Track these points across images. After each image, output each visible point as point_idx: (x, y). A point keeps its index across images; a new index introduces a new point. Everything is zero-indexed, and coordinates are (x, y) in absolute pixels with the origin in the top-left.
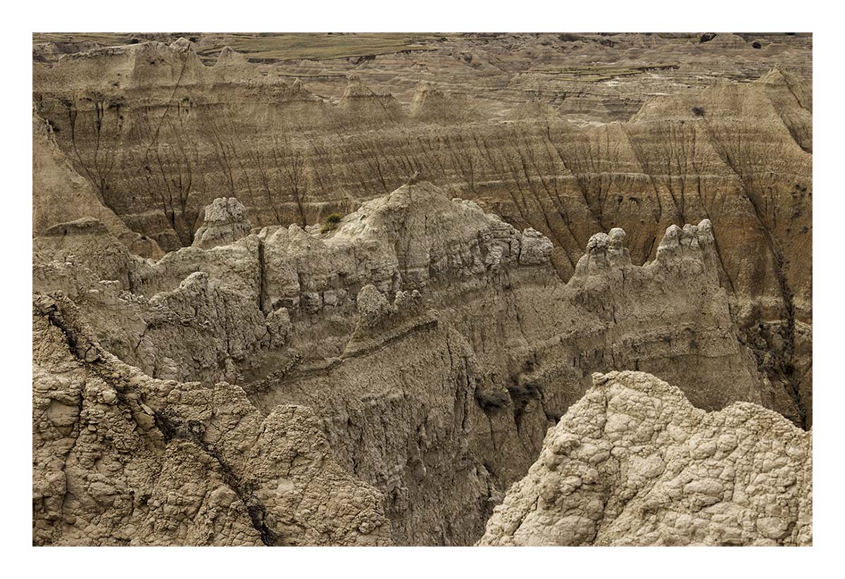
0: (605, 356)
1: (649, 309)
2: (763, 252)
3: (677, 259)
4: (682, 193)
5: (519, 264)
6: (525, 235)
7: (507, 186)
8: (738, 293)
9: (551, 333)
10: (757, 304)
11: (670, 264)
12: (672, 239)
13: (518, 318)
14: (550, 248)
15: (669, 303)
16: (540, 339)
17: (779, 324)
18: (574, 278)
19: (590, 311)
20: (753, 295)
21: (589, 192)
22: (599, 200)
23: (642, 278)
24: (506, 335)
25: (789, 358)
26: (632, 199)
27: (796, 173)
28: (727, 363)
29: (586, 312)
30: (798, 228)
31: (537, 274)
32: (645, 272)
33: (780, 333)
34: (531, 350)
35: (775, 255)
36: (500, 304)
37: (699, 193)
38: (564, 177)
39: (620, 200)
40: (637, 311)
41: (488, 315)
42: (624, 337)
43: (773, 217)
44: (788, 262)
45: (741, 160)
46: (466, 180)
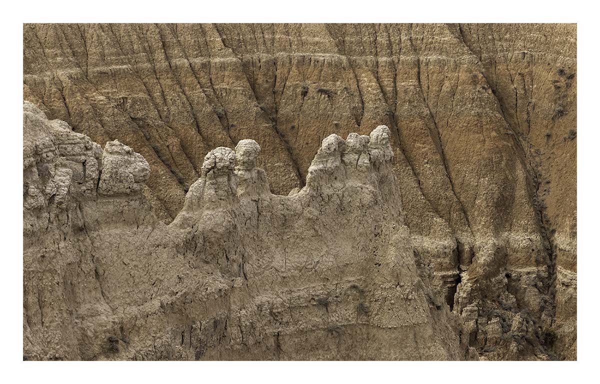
0: (229, 329)
1: (296, 258)
2: (511, 167)
3: (338, 184)
4: (395, 82)
5: (99, 193)
6: (107, 151)
7: (137, 73)
8: (475, 228)
9: (146, 296)
10: (502, 243)
11: (327, 191)
12: (330, 155)
13: (96, 272)
14: (144, 170)
15: (325, 249)
16: (129, 304)
17: (534, 272)
18: (183, 213)
19: (207, 263)
20: (497, 231)
21: (260, 81)
22: (274, 93)
23: (286, 212)
24: (78, 300)
25: (549, 321)
26: (321, 91)
27: (559, 53)
28: (411, 336)
29: (201, 264)
30: (561, 132)
31: (126, 208)
32: (289, 203)
33: (535, 286)
34: (116, 320)
35: (528, 171)
36: (69, 254)
37: (419, 81)
38: (222, 60)
39: (305, 93)
40: (278, 261)
41: (50, 271)
42: (259, 300)
43: (525, 116)
44: (548, 183)
45: (481, 33)
46: (78, 65)
